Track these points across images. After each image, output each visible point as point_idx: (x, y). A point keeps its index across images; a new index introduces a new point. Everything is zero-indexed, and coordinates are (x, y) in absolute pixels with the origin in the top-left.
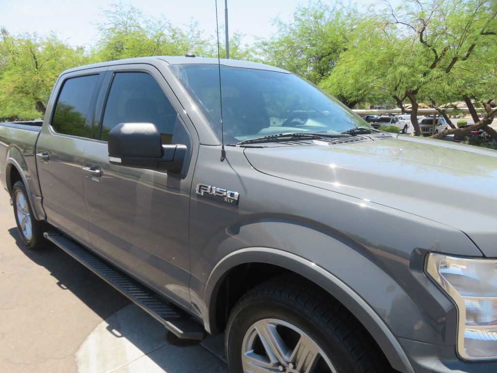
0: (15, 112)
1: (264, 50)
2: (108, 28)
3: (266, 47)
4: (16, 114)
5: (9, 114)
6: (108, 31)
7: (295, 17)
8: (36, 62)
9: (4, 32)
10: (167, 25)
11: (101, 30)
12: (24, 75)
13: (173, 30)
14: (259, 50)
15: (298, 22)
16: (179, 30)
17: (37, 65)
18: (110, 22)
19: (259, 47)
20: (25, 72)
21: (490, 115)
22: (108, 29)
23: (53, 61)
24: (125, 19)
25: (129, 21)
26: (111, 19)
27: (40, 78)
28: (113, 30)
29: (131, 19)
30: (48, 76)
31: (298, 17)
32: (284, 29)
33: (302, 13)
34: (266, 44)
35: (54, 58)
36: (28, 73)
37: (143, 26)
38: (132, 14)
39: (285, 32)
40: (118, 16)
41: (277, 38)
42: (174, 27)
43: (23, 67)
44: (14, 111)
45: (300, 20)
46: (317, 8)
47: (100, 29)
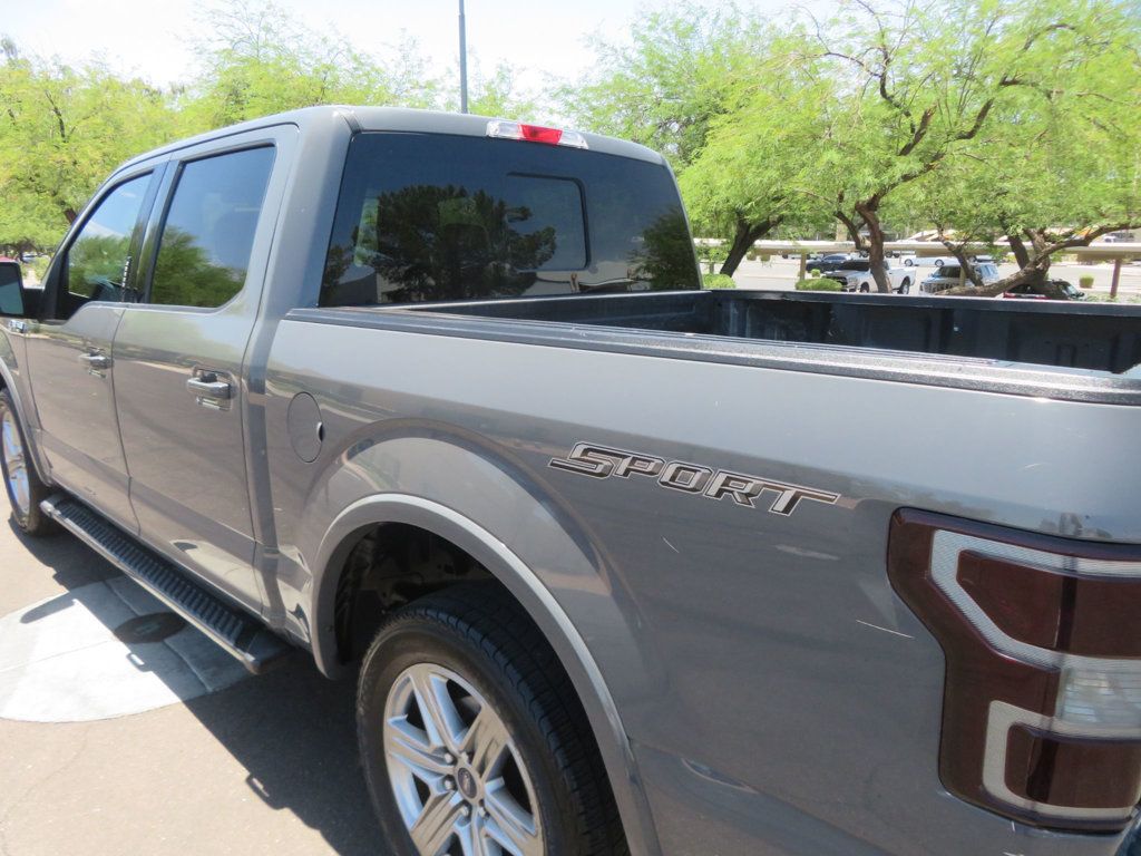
0: (26, 231)
1: (567, 104)
2: (217, 49)
3: (571, 98)
4: (28, 236)
5: (13, 235)
6: (216, 56)
7: (635, 32)
8: (61, 122)
9: (9, 48)
10: (342, 46)
11: (200, 53)
12: (33, 149)
13: (355, 59)
14: (555, 105)
15: (640, 43)
16: (369, 57)
17: (62, 129)
18: (220, 37)
19: (554, 97)
20: (34, 144)
21: (1040, 260)
22: (216, 53)
23: (98, 120)
24: (255, 29)
25: (263, 34)
26: (222, 29)
27: (66, 158)
28: (229, 54)
29: (268, 30)
30: (84, 154)
31: (642, 32)
32: (613, 59)
33: (650, 23)
34: (568, 92)
35: (100, 114)
36: (41, 146)
37: (292, 46)
38: (271, 20)
39: (615, 65)
40: (238, 24)
41: (595, 78)
42: (356, 52)
43: (32, 131)
44: (24, 228)
45: (644, 39)
46: (681, 12)
47: (198, 51)
